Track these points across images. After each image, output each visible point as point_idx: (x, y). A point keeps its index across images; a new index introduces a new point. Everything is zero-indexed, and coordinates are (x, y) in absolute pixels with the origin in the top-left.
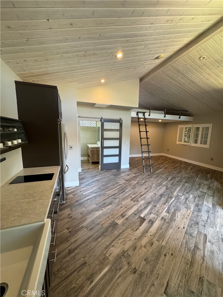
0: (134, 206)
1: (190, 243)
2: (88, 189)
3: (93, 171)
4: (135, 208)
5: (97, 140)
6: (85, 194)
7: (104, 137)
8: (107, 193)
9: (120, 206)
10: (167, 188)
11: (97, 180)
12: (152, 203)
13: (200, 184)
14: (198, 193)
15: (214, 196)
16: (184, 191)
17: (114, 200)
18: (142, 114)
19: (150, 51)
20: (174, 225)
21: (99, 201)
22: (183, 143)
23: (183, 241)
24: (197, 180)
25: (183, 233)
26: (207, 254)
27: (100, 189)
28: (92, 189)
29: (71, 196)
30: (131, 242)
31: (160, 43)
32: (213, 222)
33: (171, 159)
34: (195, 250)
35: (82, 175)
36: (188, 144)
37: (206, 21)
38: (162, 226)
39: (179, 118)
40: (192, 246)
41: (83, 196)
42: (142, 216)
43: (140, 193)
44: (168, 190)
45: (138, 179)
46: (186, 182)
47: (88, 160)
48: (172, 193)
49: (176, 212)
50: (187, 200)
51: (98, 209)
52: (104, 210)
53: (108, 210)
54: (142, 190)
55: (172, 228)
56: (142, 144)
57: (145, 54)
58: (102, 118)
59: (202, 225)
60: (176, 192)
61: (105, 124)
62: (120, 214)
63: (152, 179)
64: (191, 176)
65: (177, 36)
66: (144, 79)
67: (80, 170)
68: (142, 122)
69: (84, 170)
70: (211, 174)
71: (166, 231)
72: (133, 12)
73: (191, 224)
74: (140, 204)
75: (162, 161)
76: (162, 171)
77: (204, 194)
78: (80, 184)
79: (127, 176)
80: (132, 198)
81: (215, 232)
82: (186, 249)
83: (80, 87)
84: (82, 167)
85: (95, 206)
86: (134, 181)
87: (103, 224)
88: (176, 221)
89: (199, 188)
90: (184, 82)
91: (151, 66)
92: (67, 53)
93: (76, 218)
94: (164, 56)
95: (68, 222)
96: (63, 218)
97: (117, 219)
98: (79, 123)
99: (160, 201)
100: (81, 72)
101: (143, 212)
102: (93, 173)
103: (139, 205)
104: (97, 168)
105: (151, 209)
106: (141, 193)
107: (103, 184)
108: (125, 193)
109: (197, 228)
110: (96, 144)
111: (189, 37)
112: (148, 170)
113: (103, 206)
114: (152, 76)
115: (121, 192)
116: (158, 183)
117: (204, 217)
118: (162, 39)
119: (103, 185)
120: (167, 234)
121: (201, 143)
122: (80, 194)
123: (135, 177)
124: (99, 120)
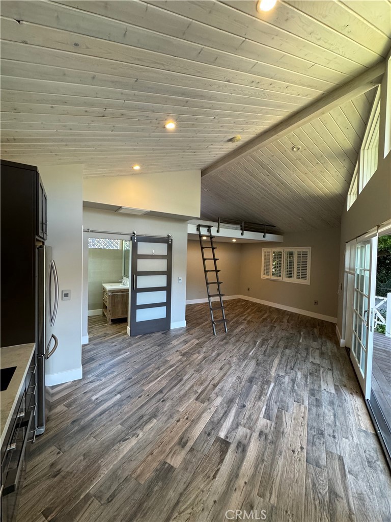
0: (203, 412)
1: (319, 484)
2: (104, 385)
3: (113, 340)
4: (206, 418)
5: (123, 275)
6: (97, 399)
7: (138, 270)
8: (146, 388)
9: (175, 419)
10: (258, 362)
11: (124, 361)
12: (237, 401)
13: (307, 349)
14: (308, 366)
15: (332, 370)
16: (287, 366)
17: (160, 403)
18: (206, 229)
19: (222, 127)
20: (285, 446)
21: (128, 412)
22: (270, 277)
23: (307, 481)
24: (301, 341)
25: (303, 463)
26: (354, 504)
27: (131, 382)
28: (112, 383)
29: (60, 408)
30: (207, 513)
31: (238, 116)
32: (345, 424)
33: (254, 304)
34: (333, 501)
35: (90, 351)
36: (278, 278)
37: (303, 96)
38: (263, 455)
39: (264, 236)
40: (325, 492)
41: (90, 406)
42: (222, 435)
43: (211, 381)
44: (260, 368)
45: (204, 350)
46: (286, 347)
47: (104, 315)
48: (267, 372)
49: (282, 414)
50: (294, 382)
51: (127, 434)
52: (141, 435)
53: (149, 434)
54: (214, 373)
55: (283, 454)
56: (209, 282)
57: (213, 131)
58: (134, 233)
59: (330, 435)
60: (274, 370)
61: (140, 244)
62: (176, 439)
63: (230, 347)
64: (291, 335)
65: (262, 109)
66: (208, 172)
67: (85, 340)
68: (206, 241)
69: (94, 338)
70: (318, 327)
71: (272, 464)
72: (200, 53)
73: (312, 438)
74: (215, 405)
75: (241, 310)
76: (243, 329)
77: (318, 368)
78: (84, 374)
79: (183, 344)
80: (197, 395)
81: (353, 448)
82: (317, 502)
83: (90, 174)
84: (89, 333)
85: (120, 426)
86: (197, 355)
87: (139, 476)
88: (286, 435)
89: (308, 356)
90: (270, 181)
91: (221, 151)
92: (65, 103)
93: (71, 473)
94: (242, 138)
95: (50, 489)
96: (35, 481)
97: (172, 454)
98: (86, 243)
99: (251, 393)
100: (93, 146)
101: (223, 426)
102: (114, 344)
103: (213, 409)
104: (123, 332)
105: (237, 415)
106: (213, 379)
107: (136, 367)
108: (183, 385)
109: (323, 444)
110: (121, 282)
111: (279, 114)
112: (220, 329)
113: (137, 425)
114: (221, 167)
115: (174, 383)
116: (241, 353)
117: (329, 416)
118: (242, 111)
119: (138, 371)
120: (275, 473)
121: (298, 277)
122: (83, 400)
123: (200, 345)
124: (129, 237)
